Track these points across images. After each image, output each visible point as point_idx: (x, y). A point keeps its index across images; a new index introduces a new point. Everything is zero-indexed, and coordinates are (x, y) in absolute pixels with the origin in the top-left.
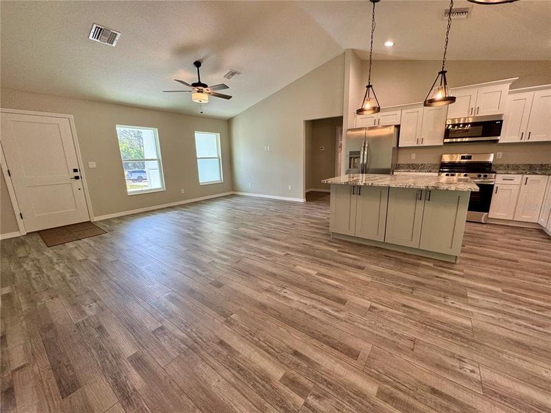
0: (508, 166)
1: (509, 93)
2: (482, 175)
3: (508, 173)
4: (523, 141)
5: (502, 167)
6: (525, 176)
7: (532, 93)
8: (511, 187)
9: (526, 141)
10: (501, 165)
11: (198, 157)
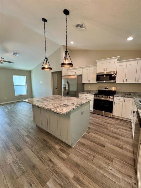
0: (122, 92)
1: (117, 63)
2: (109, 96)
3: (118, 96)
4: (124, 83)
5: (119, 93)
6: (124, 98)
7: (126, 63)
8: (119, 102)
9: (125, 83)
10: (119, 92)
11: (14, 85)
